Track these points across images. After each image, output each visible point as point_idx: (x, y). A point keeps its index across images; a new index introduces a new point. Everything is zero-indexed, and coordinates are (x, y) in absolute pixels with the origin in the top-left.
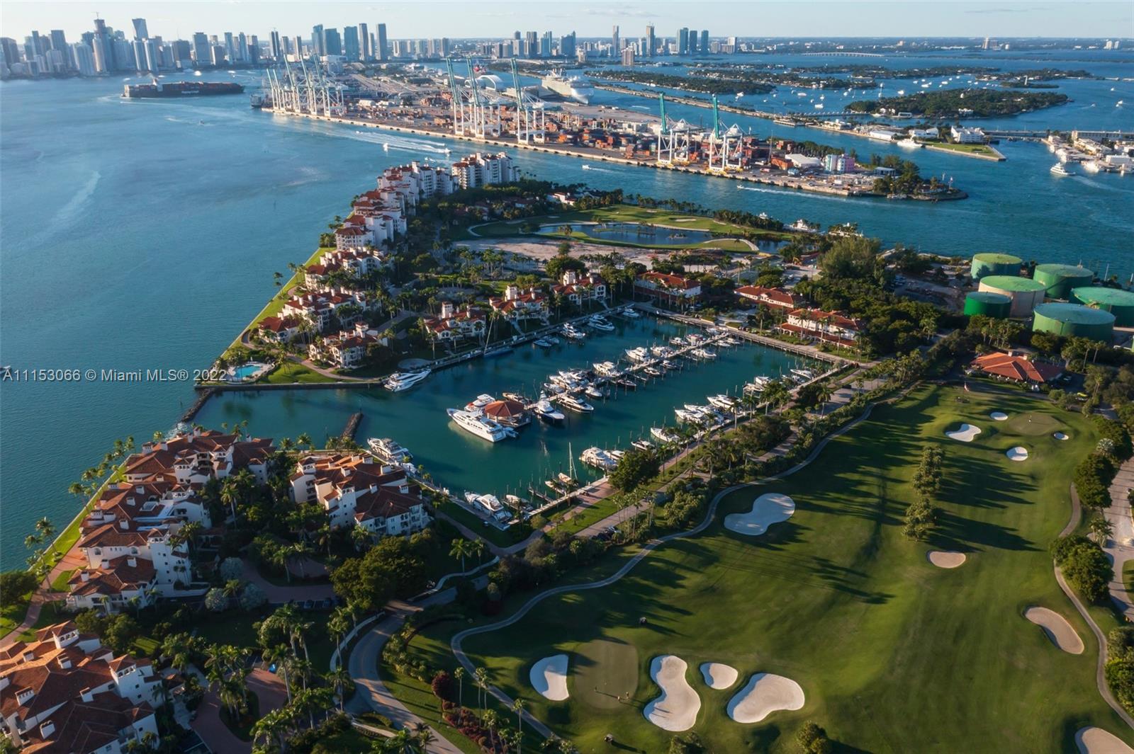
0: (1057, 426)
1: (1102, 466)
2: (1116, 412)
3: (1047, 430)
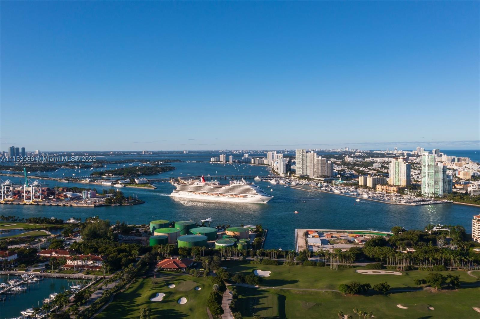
0: (196, 284)
1: (216, 296)
2: (216, 274)
3: (192, 287)
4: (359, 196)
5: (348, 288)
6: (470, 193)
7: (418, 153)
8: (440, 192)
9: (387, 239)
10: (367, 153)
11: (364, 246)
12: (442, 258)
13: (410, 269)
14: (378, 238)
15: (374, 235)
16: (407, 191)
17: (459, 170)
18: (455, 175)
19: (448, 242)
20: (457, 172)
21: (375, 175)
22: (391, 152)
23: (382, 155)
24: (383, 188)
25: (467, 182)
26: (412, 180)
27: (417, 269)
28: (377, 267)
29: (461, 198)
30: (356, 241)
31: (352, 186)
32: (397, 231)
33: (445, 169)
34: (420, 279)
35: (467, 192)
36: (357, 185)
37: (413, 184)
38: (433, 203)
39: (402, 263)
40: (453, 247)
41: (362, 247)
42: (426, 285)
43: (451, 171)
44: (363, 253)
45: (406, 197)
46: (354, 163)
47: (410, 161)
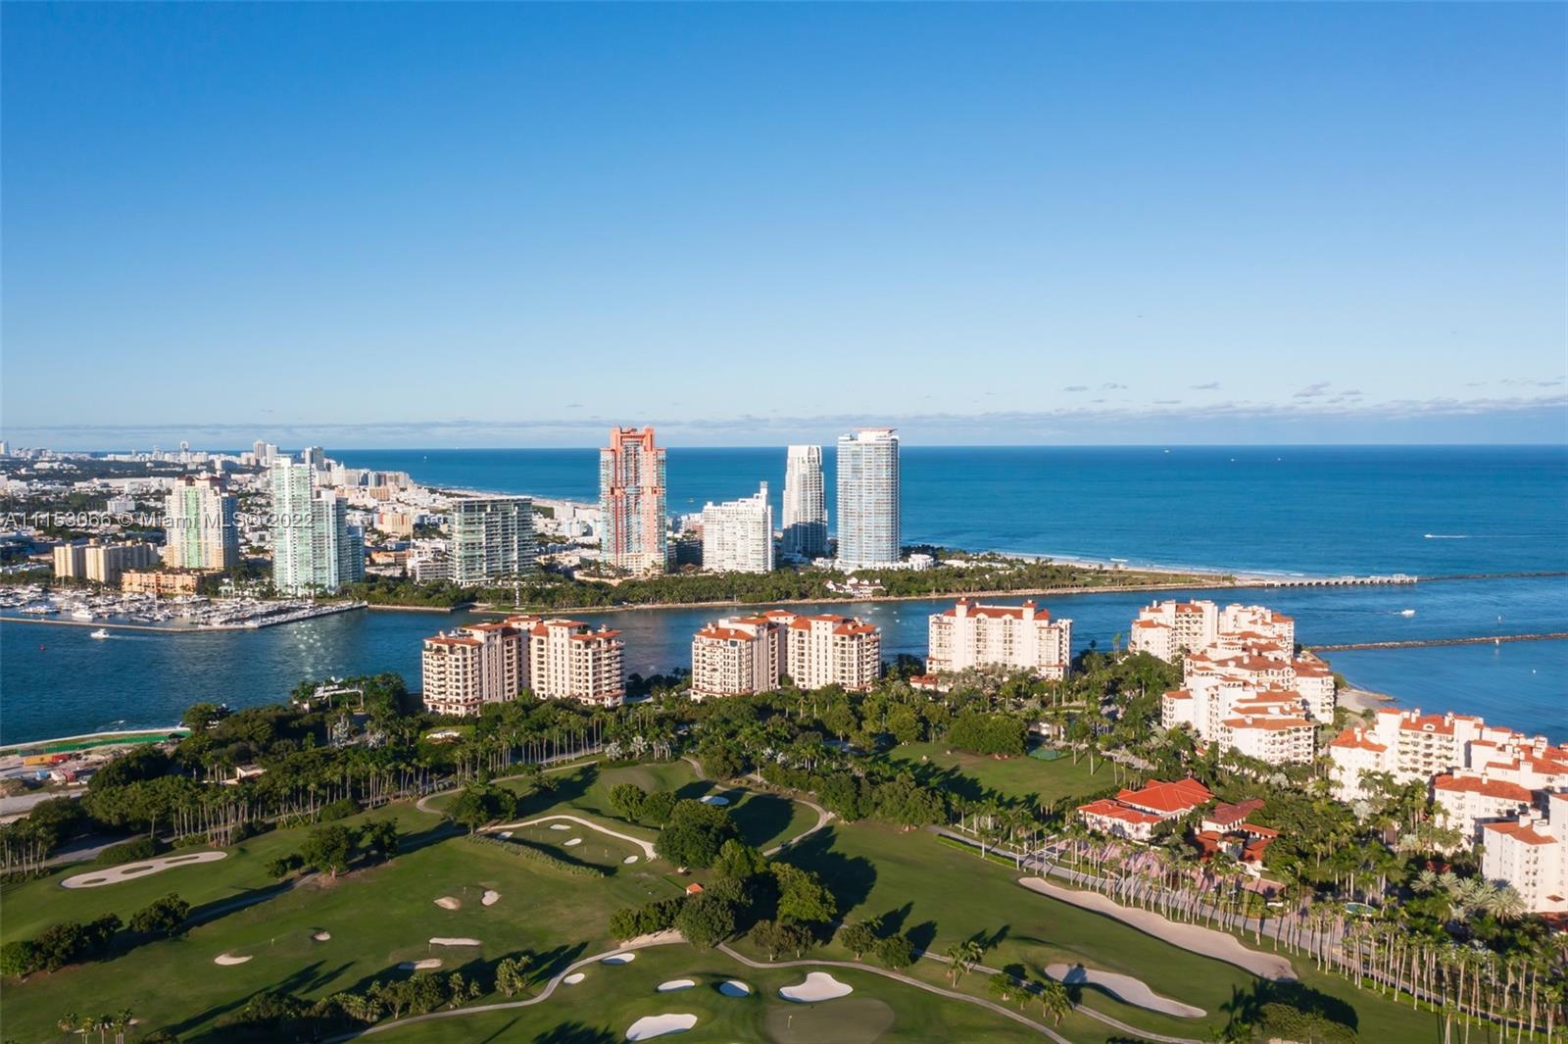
4: (59, 617)
5: (38, 953)
6: (414, 575)
7: (258, 461)
8: (330, 579)
9: (170, 750)
10: (80, 463)
11: (86, 789)
12: (344, 779)
13: (250, 831)
14: (138, 752)
15: (121, 745)
16: (229, 584)
17: (381, 509)
18: (372, 524)
19: (358, 727)
20: (376, 516)
21: (115, 538)
22: (168, 458)
23: (139, 470)
24: (145, 580)
25: (404, 545)
26: (244, 549)
27: (273, 827)
28: (138, 852)
29: (390, 591)
30: (55, 777)
31: (27, 583)
32: (202, 718)
33: (341, 507)
34: (284, 858)
35: (404, 573)
36: (47, 579)
37: (247, 561)
38: (311, 614)
39: (226, 821)
40: (372, 740)
41: (79, 795)
42: (303, 869)
43: (358, 513)
44: (82, 814)
45: (226, 605)
46: (32, 498)
47: (235, 488)
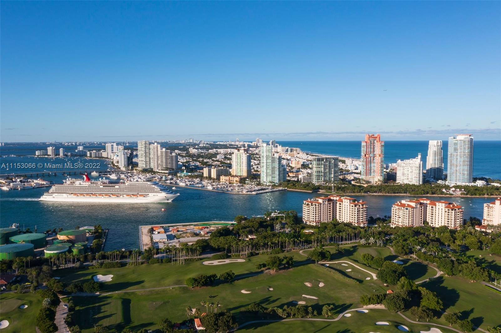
0: (20, 302)
1: (48, 312)
2: (47, 286)
3: (16, 306)
4: (204, 188)
5: (196, 281)
6: (301, 180)
7: (257, 144)
8: (276, 180)
9: (231, 228)
10: (210, 144)
11: (209, 237)
12: (279, 242)
13: (252, 255)
14: (223, 228)
15: (219, 225)
16: (248, 181)
17: (292, 159)
18: (289, 164)
19: (283, 226)
20: (290, 161)
21: (219, 166)
22: (233, 143)
23: (225, 147)
24: (226, 178)
25: (298, 171)
26: (253, 170)
27: (258, 254)
28: (222, 257)
29: (294, 185)
30: (202, 233)
31: (197, 178)
32: (240, 220)
33: (280, 159)
34: (261, 264)
35: (298, 179)
36: (201, 177)
37: (253, 174)
38: (271, 191)
39: (245, 251)
40: (287, 230)
41: (208, 238)
42: (266, 268)
43: (285, 160)
44: (208, 244)
45: (247, 187)
46: (198, 154)
47: (251, 152)
